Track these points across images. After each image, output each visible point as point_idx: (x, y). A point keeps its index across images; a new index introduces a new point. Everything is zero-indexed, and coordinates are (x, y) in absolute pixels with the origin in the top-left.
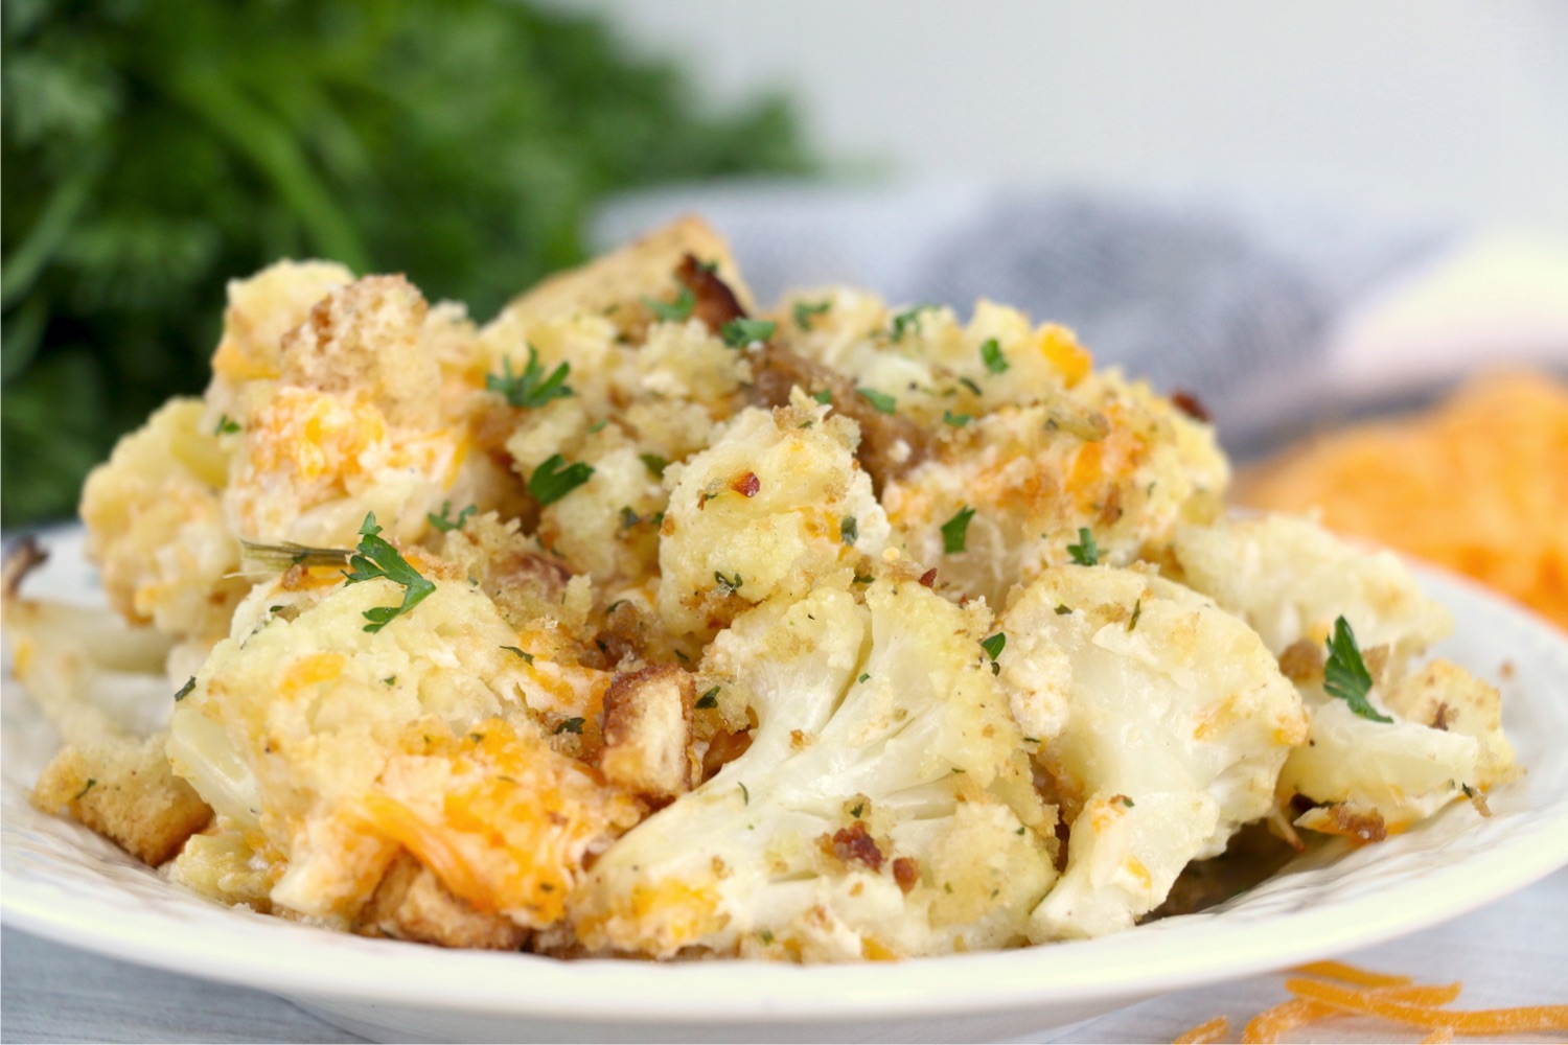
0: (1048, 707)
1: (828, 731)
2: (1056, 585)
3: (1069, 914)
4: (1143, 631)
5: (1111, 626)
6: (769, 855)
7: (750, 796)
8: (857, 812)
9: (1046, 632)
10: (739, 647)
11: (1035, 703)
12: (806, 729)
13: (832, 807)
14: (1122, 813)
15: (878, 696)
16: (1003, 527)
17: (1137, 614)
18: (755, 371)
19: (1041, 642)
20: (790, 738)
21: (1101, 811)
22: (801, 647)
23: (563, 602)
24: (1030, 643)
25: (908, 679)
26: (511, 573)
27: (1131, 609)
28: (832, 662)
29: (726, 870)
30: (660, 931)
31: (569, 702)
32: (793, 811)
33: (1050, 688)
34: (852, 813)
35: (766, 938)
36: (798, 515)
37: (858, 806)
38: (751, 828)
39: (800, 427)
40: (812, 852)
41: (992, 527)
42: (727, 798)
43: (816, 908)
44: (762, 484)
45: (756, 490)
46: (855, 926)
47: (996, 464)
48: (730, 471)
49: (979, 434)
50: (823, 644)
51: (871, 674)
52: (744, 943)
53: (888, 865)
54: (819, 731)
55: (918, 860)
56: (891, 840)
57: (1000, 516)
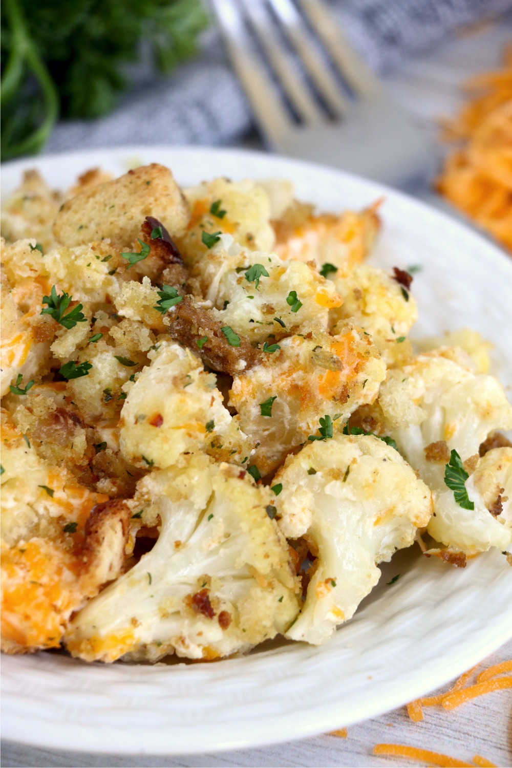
0: (301, 521)
1: (194, 540)
2: (309, 457)
3: (303, 636)
4: (349, 484)
5: (334, 482)
6: (160, 609)
7: (153, 579)
8: (205, 584)
9: (302, 483)
10: (154, 487)
11: (295, 520)
12: (182, 539)
13: (193, 581)
14: (329, 590)
15: (219, 526)
16: (290, 404)
17: (347, 473)
18: (172, 321)
19: (299, 487)
20: (174, 545)
21: (320, 589)
22: (182, 497)
23: (72, 448)
24: (294, 488)
26: (49, 425)
27: (344, 470)
28: (196, 507)
29: (138, 623)
30: (105, 655)
31: (71, 511)
33: (303, 510)
34: (202, 584)
35: (159, 644)
36: (183, 430)
37: (205, 581)
38: (152, 596)
39: (185, 386)
40: (182, 607)
41: (284, 404)
42: (140, 581)
43: (181, 638)
44: (165, 419)
45: (161, 424)
46: (199, 645)
47: (289, 370)
48: (150, 412)
49: (281, 354)
50: (192, 499)
51: (214, 514)
52: (148, 647)
53: (216, 618)
54: (187, 540)
55: (231, 614)
56: (219, 601)
57: (289, 399)
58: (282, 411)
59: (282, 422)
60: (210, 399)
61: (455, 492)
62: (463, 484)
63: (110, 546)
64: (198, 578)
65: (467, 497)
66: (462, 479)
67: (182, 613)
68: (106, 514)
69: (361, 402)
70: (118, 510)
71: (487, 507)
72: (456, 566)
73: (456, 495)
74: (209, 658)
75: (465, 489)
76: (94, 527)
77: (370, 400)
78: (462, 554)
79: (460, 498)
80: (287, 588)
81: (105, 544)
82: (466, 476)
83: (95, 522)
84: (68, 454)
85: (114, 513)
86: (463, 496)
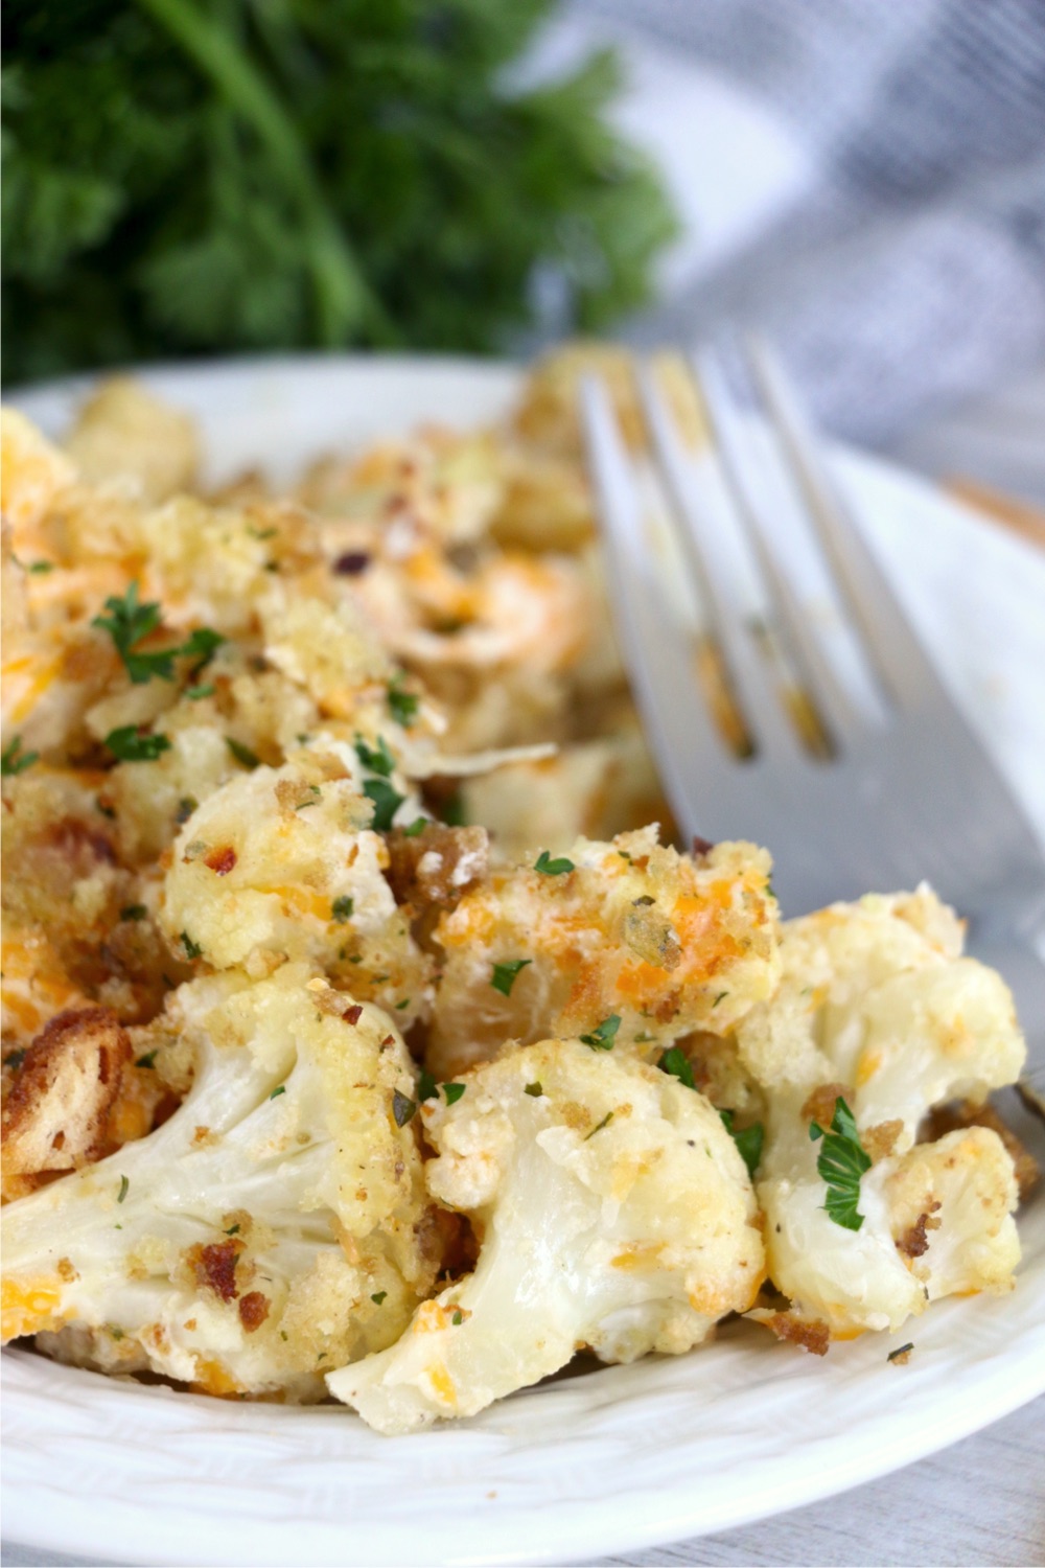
0: (475, 1177)
1: (236, 1134)
5: (566, 1128)
6: (131, 1258)
7: (129, 1192)
8: (235, 1229)
12: (216, 1126)
13: (213, 1216)
15: (284, 1115)
16: (554, 984)
17: (602, 1125)
20: (194, 1133)
21: (425, 1315)
22: (235, 1038)
25: (312, 1107)
27: (600, 1118)
28: (256, 1064)
29: (74, 1273)
32: (171, 1214)
33: (486, 1157)
34: (229, 1228)
35: (118, 1335)
36: (274, 897)
37: (237, 1225)
38: (119, 1227)
39: (299, 808)
40: (175, 1265)
41: (543, 979)
42: (101, 1189)
43: (157, 1326)
44: (240, 861)
45: (229, 869)
46: (192, 1353)
47: (575, 918)
48: (214, 843)
49: (570, 883)
50: (251, 1045)
51: (286, 1089)
52: (96, 1334)
53: (235, 1302)
54: (226, 1132)
55: (269, 1302)
56: (254, 1269)
57: (556, 973)
58: (536, 991)
59: (529, 1012)
60: (347, 848)
61: (830, 1188)
62: (857, 1178)
63: (65, 1098)
64: (225, 1213)
65: (855, 1203)
66: (859, 1168)
67: (171, 1279)
68: (74, 1033)
69: (703, 1025)
70: (102, 1027)
71: (894, 1233)
72: (805, 1349)
73: (831, 1195)
74: (213, 1388)
75: (857, 1188)
76: (43, 1056)
77: (720, 1029)
78: (819, 1324)
79: (838, 1202)
80: (403, 1279)
81: (55, 1090)
82: (867, 1164)
83: (48, 1048)
84: (61, 913)
85: (92, 1033)
86: (845, 1200)
